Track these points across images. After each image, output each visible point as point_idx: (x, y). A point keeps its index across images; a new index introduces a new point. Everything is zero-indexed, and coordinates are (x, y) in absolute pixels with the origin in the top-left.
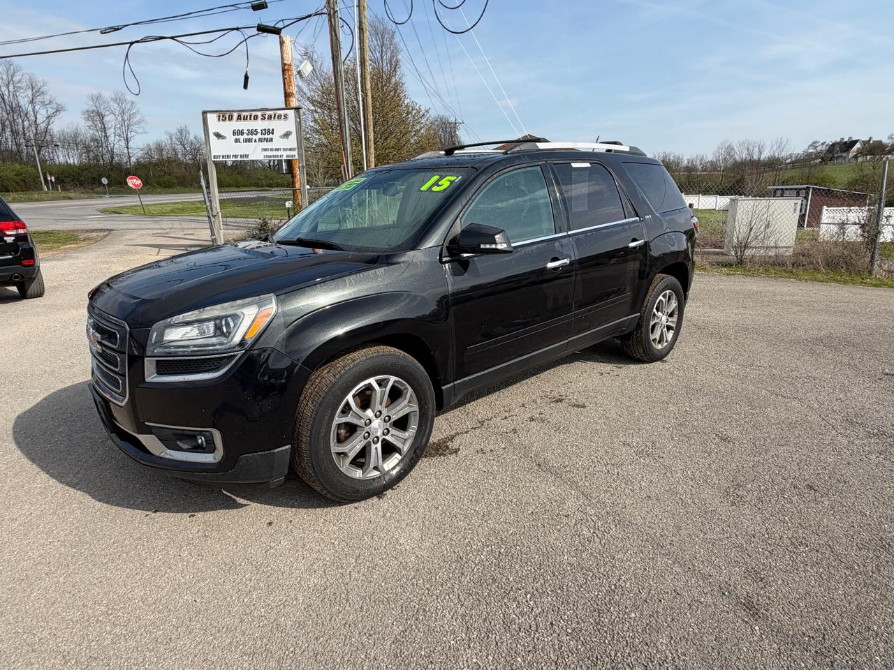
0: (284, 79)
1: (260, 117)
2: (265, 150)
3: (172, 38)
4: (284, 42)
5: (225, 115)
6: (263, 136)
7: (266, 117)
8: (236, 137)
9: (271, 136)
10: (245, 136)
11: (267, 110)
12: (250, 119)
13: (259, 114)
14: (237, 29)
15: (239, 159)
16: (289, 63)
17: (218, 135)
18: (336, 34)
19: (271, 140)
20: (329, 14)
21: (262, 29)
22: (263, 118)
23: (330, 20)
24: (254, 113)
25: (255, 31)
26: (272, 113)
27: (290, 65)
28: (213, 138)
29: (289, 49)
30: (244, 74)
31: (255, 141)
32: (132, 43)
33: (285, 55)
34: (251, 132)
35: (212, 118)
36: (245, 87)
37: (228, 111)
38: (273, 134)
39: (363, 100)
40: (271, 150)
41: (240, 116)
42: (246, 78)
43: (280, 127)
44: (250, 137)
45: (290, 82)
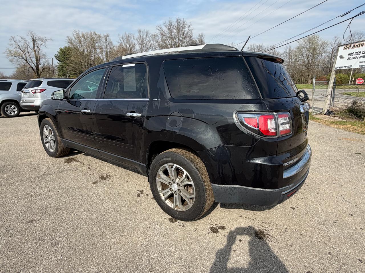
2: (361, 62)
6: (363, 55)
8: (349, 57)
13: (364, 42)
15: (346, 68)
17: (341, 57)
28: (338, 59)
31: (358, 58)
32: (353, 18)
34: (357, 53)
35: (341, 49)
37: (350, 44)
40: (364, 62)
44: (356, 56)
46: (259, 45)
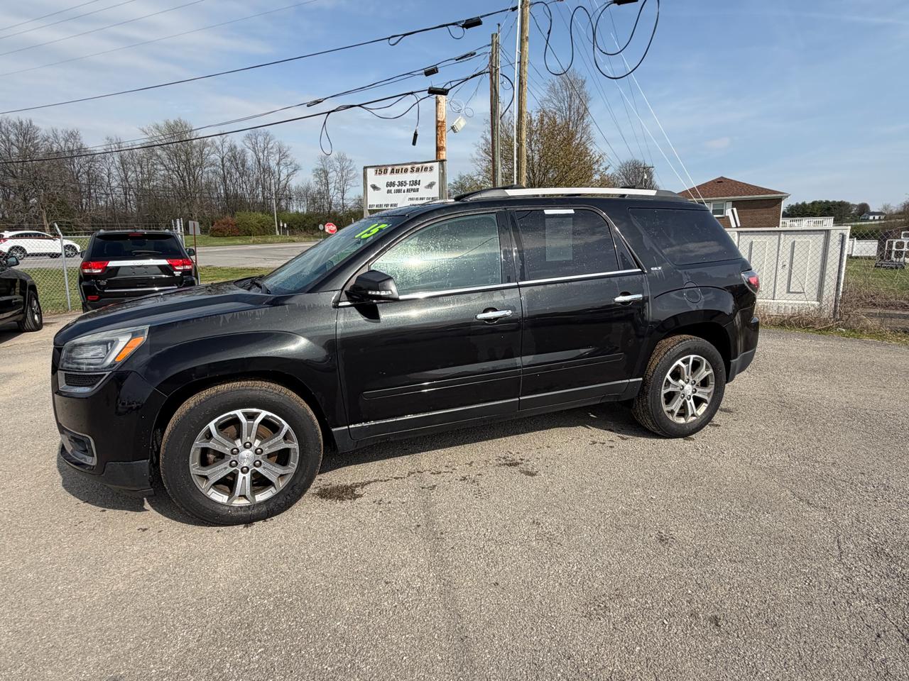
0: (437, 134)
1: (410, 170)
2: (411, 199)
3: (360, 106)
4: (439, 102)
5: (381, 170)
6: (411, 187)
7: (415, 169)
8: (389, 188)
9: (417, 186)
10: (396, 187)
11: (416, 163)
12: (402, 172)
13: (409, 167)
14: (412, 93)
15: (389, 207)
16: (442, 120)
17: (374, 187)
18: (496, 90)
19: (417, 190)
20: (491, 73)
21: (432, 91)
22: (412, 170)
23: (491, 78)
24: (405, 167)
25: (426, 94)
26: (419, 166)
27: (443, 122)
28: (370, 189)
29: (444, 108)
30: (414, 132)
31: (404, 192)
32: (329, 113)
33: (439, 113)
34: (401, 184)
35: (371, 172)
36: (414, 143)
37: (384, 166)
38: (419, 184)
39: (518, 150)
40: (417, 199)
41: (393, 169)
42: (416, 135)
43: (425, 178)
44: (400, 188)
45: (442, 137)
46: (21, 123)
